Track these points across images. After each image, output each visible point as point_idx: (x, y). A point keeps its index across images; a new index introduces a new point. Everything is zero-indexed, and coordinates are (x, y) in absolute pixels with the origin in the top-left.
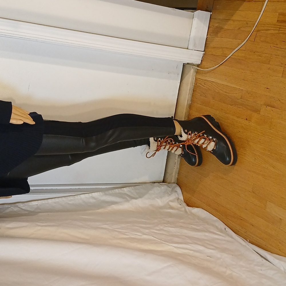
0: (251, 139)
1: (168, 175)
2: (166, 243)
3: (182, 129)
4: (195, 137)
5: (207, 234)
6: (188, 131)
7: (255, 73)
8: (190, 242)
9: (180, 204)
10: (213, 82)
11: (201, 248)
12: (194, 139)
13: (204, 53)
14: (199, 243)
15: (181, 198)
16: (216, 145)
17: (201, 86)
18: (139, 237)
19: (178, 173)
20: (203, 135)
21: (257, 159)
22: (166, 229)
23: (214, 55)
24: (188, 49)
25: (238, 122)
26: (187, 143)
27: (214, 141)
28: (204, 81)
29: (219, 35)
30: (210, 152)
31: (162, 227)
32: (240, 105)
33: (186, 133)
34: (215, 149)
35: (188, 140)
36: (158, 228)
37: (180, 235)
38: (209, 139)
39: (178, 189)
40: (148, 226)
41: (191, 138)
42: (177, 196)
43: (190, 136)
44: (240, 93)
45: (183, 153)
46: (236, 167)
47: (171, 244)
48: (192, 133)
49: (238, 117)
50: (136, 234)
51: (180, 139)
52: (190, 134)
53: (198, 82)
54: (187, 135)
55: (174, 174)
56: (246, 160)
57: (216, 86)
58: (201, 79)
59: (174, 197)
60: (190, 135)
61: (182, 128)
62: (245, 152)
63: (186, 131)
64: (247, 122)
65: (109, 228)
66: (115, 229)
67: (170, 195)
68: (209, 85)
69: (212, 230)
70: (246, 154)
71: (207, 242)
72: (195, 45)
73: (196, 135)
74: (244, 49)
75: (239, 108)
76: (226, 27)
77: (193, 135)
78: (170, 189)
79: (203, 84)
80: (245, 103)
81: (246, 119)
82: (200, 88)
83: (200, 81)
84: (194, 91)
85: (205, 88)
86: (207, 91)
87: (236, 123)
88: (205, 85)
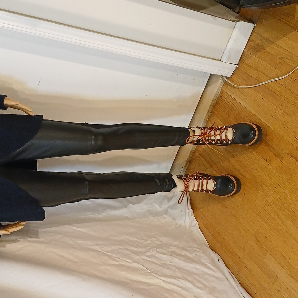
0: (266, 183)
2: (156, 275)
5: (198, 266)
7: (287, 115)
8: (180, 275)
11: (189, 285)
13: (237, 66)
14: (188, 278)
17: (227, 102)
18: (129, 265)
21: (268, 206)
22: (158, 255)
23: (248, 75)
24: (220, 61)
25: (257, 158)
28: (230, 98)
29: (259, 54)
31: (153, 253)
36: (150, 254)
37: (170, 265)
40: (140, 250)
47: (160, 277)
49: (258, 154)
50: (126, 261)
53: (223, 95)
58: (227, 94)
62: (256, 193)
64: (266, 163)
65: (100, 250)
66: (106, 252)
68: (235, 105)
69: (204, 261)
71: (197, 277)
72: (229, 58)
74: (282, 84)
76: (268, 49)
79: (229, 101)
81: (266, 160)
82: (225, 103)
83: (226, 95)
84: (217, 103)
85: (230, 105)
86: (231, 110)
87: (254, 159)
88: (230, 102)
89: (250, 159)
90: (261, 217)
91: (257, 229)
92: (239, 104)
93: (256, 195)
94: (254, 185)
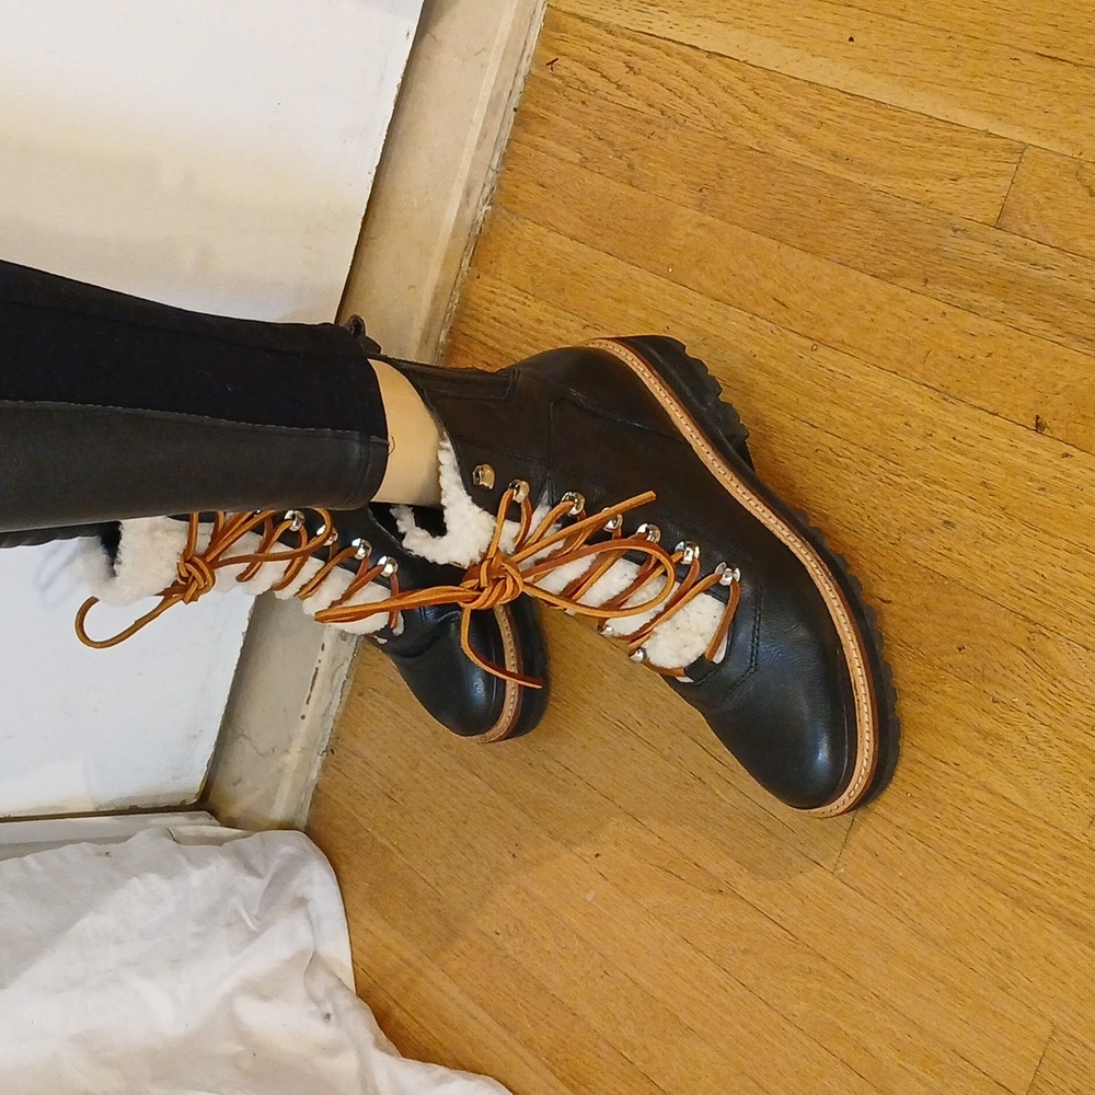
1: (243, 757)
3: (448, 458)
4: (560, 545)
6: (502, 485)
9: (328, 1016)
10: (710, 54)
12: (544, 553)
15: (338, 949)
16: (731, 627)
17: (601, 84)
19: (331, 751)
20: (629, 530)
25: (942, 435)
26: (481, 590)
27: (718, 591)
28: (628, 44)
30: (669, 676)
32: (975, 287)
33: (486, 500)
34: (719, 658)
35: (493, 564)
38: (682, 570)
39: (318, 882)
41: (519, 549)
42: (304, 937)
43: (511, 529)
44: (998, 173)
45: (399, 630)
46: (873, 828)
48: (534, 502)
49: (944, 394)
51: (418, 542)
52: (514, 513)
53: (564, 48)
54: (494, 513)
55: (292, 759)
56: (985, 787)
57: (742, 88)
58: (598, 24)
59: (285, 951)
60: (517, 519)
61: (448, 445)
62: (987, 723)
63: (487, 478)
64: (1044, 450)
67: (253, 936)
68: (675, 83)
70: (999, 738)
73: (567, 520)
75: (970, 309)
77: (540, 515)
78: (256, 885)
79: (618, 71)
80: (1034, 272)
81: (1039, 426)
82: (584, 96)
83: (591, 39)
84: (522, 118)
85: (632, 102)
86: (648, 129)
87: (915, 442)
88: (629, 80)
89: (872, 458)
90: (1073, 923)
91: (1043, 1029)
92: (714, 65)
93: (986, 735)
94: (950, 659)
